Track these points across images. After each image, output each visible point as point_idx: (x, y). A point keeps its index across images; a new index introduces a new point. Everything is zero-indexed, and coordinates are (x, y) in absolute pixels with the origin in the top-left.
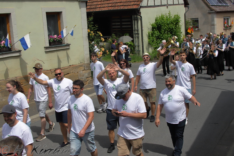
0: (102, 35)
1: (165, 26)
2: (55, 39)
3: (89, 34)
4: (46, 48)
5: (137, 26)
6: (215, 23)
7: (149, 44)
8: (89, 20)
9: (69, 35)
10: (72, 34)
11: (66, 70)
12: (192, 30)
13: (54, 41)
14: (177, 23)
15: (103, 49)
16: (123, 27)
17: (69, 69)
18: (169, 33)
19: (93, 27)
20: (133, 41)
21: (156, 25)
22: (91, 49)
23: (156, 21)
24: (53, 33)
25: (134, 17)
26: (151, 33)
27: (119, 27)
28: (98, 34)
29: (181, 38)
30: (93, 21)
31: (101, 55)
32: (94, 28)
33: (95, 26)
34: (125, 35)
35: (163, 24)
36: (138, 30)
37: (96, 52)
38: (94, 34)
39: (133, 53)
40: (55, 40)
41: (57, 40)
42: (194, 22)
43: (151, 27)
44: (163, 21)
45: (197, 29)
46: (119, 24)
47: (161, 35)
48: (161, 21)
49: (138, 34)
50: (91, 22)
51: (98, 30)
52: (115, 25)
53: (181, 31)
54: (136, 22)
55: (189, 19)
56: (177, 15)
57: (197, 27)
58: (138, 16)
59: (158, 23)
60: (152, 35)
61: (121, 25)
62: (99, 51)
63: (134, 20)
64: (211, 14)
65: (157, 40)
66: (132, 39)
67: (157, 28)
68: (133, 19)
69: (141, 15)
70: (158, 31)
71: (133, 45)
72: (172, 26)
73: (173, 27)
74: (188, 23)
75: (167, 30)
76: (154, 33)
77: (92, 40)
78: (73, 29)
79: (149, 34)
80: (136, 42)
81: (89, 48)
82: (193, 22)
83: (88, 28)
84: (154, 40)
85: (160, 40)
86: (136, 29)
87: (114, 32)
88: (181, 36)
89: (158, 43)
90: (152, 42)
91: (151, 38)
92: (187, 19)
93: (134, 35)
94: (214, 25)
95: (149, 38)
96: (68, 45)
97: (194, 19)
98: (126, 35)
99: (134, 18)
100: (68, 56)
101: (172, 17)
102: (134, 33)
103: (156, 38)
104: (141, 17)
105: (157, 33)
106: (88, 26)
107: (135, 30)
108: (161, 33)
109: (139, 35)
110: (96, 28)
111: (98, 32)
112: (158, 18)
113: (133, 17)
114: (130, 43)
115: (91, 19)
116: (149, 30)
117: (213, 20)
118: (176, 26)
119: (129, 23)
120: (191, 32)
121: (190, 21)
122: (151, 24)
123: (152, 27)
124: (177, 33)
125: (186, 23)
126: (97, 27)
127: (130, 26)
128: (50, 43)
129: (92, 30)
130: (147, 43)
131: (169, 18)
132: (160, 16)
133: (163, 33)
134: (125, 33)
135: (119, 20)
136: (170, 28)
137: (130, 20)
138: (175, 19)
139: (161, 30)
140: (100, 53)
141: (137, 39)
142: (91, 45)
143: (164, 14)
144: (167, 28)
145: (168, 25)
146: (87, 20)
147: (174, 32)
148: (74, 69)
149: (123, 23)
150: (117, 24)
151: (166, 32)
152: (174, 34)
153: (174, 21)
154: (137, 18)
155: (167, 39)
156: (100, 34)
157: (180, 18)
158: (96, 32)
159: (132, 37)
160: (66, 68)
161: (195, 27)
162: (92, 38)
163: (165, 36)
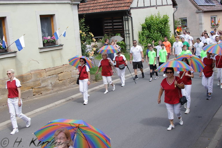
0: (93, 36)
1: (155, 25)
2: (49, 40)
3: (81, 35)
4: (41, 49)
5: (127, 26)
6: (203, 22)
7: (140, 42)
8: (80, 22)
9: (62, 35)
10: (64, 35)
11: (59, 69)
12: (181, 29)
13: (48, 42)
14: (166, 22)
15: (95, 49)
16: (115, 27)
17: (62, 68)
18: (158, 32)
19: (84, 28)
20: (124, 40)
21: (146, 25)
22: (83, 49)
23: (146, 21)
24: (47, 34)
25: (125, 17)
27: (111, 27)
28: (90, 34)
29: (170, 37)
30: (85, 22)
32: (86, 30)
33: (87, 28)
35: (152, 24)
36: (129, 30)
37: (88, 52)
38: (85, 35)
40: (49, 41)
41: (51, 41)
42: (183, 21)
43: (141, 26)
44: (152, 21)
45: (185, 28)
46: (111, 24)
47: (151, 34)
48: (150, 21)
49: (129, 34)
50: (82, 23)
51: (89, 31)
52: (107, 26)
53: (170, 30)
54: (127, 22)
55: (177, 19)
56: (166, 15)
57: (186, 26)
58: (128, 17)
59: (148, 23)
60: (142, 34)
61: (113, 26)
62: (91, 51)
63: (125, 21)
64: (199, 13)
65: (147, 39)
67: (147, 27)
68: (124, 20)
69: (131, 16)
70: (148, 31)
71: (124, 44)
72: (161, 25)
73: (162, 27)
74: (176, 22)
75: (157, 30)
76: (144, 32)
77: (84, 41)
78: (65, 31)
79: (139, 33)
80: (127, 42)
81: (82, 48)
82: (181, 21)
83: (80, 29)
84: (144, 40)
85: (150, 39)
87: (106, 33)
88: (170, 35)
89: (148, 42)
90: (143, 41)
91: (142, 37)
92: (176, 19)
93: (125, 35)
94: (202, 24)
96: (62, 45)
97: (182, 19)
98: (117, 35)
99: (125, 19)
100: (61, 56)
101: (161, 17)
102: (125, 33)
103: (146, 37)
104: (131, 18)
106: (80, 27)
107: (126, 30)
109: (130, 35)
110: (88, 29)
111: (89, 33)
112: (147, 18)
113: (124, 18)
114: (121, 43)
115: (83, 20)
116: (139, 30)
117: (201, 20)
118: (165, 25)
119: (121, 24)
120: (180, 31)
121: (179, 20)
122: (142, 24)
124: (167, 33)
125: (175, 23)
126: (88, 28)
127: (121, 27)
128: (44, 44)
129: (84, 31)
131: (158, 18)
132: (150, 16)
133: (153, 33)
134: (116, 33)
135: (111, 21)
136: (159, 27)
137: (121, 20)
138: (164, 19)
139: (151, 30)
140: (91, 52)
141: (128, 38)
142: (84, 45)
143: (153, 14)
144: (157, 27)
145: (158, 25)
146: (79, 21)
147: (163, 32)
148: (68, 68)
149: (114, 24)
150: (109, 24)
151: (155, 32)
152: (163, 33)
153: (163, 21)
154: (128, 19)
155: (157, 38)
156: (92, 34)
157: (169, 18)
158: (88, 33)
159: (123, 37)
160: (59, 67)
161: (184, 26)
162: (84, 38)
163: (155, 35)
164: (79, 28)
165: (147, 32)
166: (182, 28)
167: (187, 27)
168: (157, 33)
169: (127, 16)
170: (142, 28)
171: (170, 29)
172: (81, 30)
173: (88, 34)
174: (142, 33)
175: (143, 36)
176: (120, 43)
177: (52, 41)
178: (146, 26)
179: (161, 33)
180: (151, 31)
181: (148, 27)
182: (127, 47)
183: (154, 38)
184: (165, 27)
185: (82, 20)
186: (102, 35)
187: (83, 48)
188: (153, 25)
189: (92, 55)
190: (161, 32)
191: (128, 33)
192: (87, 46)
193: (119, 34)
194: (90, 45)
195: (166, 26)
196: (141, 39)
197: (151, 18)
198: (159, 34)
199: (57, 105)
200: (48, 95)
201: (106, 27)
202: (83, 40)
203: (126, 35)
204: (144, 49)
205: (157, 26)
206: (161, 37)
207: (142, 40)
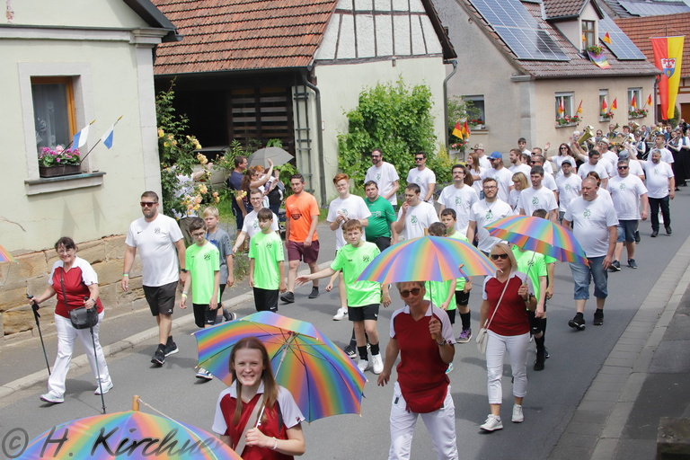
0: (199, 146)
1: (388, 117)
2: (60, 156)
3: (161, 142)
4: (31, 184)
5: (304, 116)
6: (532, 110)
7: (341, 168)
8: (160, 101)
9: (102, 144)
10: (109, 143)
11: (90, 250)
12: (466, 130)
13: (54, 163)
14: (423, 109)
15: (204, 188)
16: (264, 119)
17: (99, 247)
18: (399, 138)
19: (173, 120)
20: (293, 162)
21: (360, 114)
22: (167, 186)
23: (362, 104)
24: (52, 138)
25: (296, 91)
26: (345, 140)
27: (253, 119)
28: (189, 142)
29: (435, 152)
30: (174, 103)
31: (199, 206)
32: (177, 126)
33: (180, 120)
34: (269, 144)
35: (381, 113)
36: (308, 131)
37: (183, 196)
38: (175, 142)
40: (59, 160)
41: (64, 160)
42: (472, 106)
43: (347, 119)
44: (380, 104)
45: (479, 127)
46: (253, 110)
47: (377, 145)
48: (375, 103)
49: (308, 141)
50: (166, 106)
51: (187, 132)
52: (241, 115)
53: (435, 133)
54: (302, 105)
55: (456, 99)
56: (423, 87)
57: (481, 121)
58: (308, 88)
59: (368, 110)
60: (350, 142)
61: (259, 115)
62: (192, 195)
63: (297, 100)
64: (521, 84)
65: (363, 160)
66: (292, 157)
67: (364, 123)
68: (294, 97)
69: (317, 86)
70: (367, 134)
72: (407, 118)
73: (411, 122)
74: (453, 109)
75: (394, 130)
76: (354, 138)
77: (172, 162)
78: (112, 128)
79: (340, 140)
80: (301, 166)
81: (163, 184)
82: (468, 107)
83: (159, 124)
84: (354, 160)
86: (303, 126)
87: (238, 136)
88: (434, 148)
90: (351, 164)
91: (347, 153)
92: (451, 99)
93: (297, 144)
94: (529, 116)
95: (341, 155)
96: (100, 176)
97: (469, 99)
98: (272, 146)
99: (297, 94)
100: (97, 208)
101: (407, 92)
102: (296, 138)
103: (362, 152)
104: (317, 91)
105: (362, 140)
106: (158, 119)
107: (299, 131)
108: (377, 140)
109: (311, 144)
110: (184, 124)
111: (188, 137)
112: (366, 95)
113: (293, 92)
114: (284, 169)
115: (169, 97)
116: (341, 131)
117: (526, 102)
118: (420, 117)
119: (283, 109)
120: (463, 136)
121: (460, 103)
122: (348, 112)
123: (350, 121)
124: (423, 140)
125: (448, 110)
126: (185, 121)
127: (284, 119)
128: (43, 170)
129: (170, 132)
130: (335, 169)
131: (398, 94)
132: (374, 88)
133: (381, 139)
134: (269, 138)
135: (252, 101)
136: (401, 123)
137: (284, 99)
138: (416, 97)
139: (375, 130)
140: (193, 198)
141: (305, 156)
142: (169, 176)
143: (383, 82)
144: (394, 123)
145: (397, 115)
146: (156, 100)
147: (414, 136)
148: (118, 248)
149: (264, 110)
150: (246, 110)
151: (390, 137)
152: (413, 142)
153: (412, 103)
154: (306, 94)
155: (394, 157)
156: (195, 141)
157: (430, 95)
158: (183, 137)
159: (292, 151)
160: (91, 243)
161: (474, 121)
162: (171, 154)
163: (387, 148)
164: (155, 122)
165: (363, 137)
166: (469, 128)
167: (483, 123)
168: (396, 142)
169: (305, 85)
170: (348, 124)
171: (433, 130)
172: (162, 127)
173: (185, 140)
174: (348, 141)
175: (353, 148)
177: (69, 161)
178: (362, 120)
179: (408, 141)
180: (377, 135)
181: (367, 122)
184: (420, 121)
185: (164, 97)
186: (225, 142)
187: (167, 184)
188: (383, 115)
189: (195, 208)
190: (406, 138)
191: (306, 138)
192: (182, 178)
193: (278, 142)
194: (190, 177)
195: (423, 119)
196: (346, 157)
197: (376, 93)
198: (402, 145)
199: (81, 367)
200: (51, 332)
201: (236, 120)
202: (167, 161)
203: (300, 146)
205: (395, 119)
206: (407, 153)
207: (349, 162)
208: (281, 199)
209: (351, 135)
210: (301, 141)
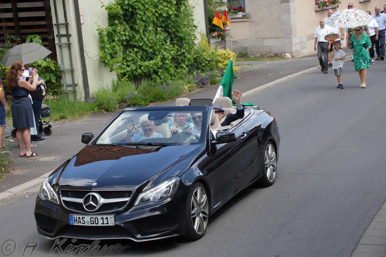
1: (147, 9)
5: (62, 11)
7: (103, 62)
12: (227, 18)
16: (22, 14)
18: (159, 29)
20: (53, 56)
21: (119, 7)
26: (105, 33)
27: (10, 15)
29: (196, 42)
34: (28, 39)
35: (140, 5)
36: (67, 25)
39: (55, 93)
43: (106, 12)
45: (240, 14)
46: (9, 6)
47: (137, 37)
49: (68, 36)
53: (195, 23)
57: (241, 9)
60: (110, 36)
61: (15, 10)
65: (124, 52)
66: (51, 52)
67: (124, 15)
70: (127, 27)
71: (54, 69)
72: (166, 9)
73: (171, 12)
75: (154, 22)
76: (114, 31)
79: (100, 34)
80: (62, 61)
84: (116, 53)
85: (136, 50)
86: (62, 20)
88: (195, 38)
89: (128, 61)
90: (112, 57)
91: (108, 46)
93: (56, 39)
94: (288, 1)
95: (102, 48)
98: (31, 41)
102: (56, 33)
103: (123, 44)
105: (123, 33)
107: (58, 25)
108: (137, 32)
109: (71, 39)
114: (44, 64)
116: (100, 24)
118: (179, 8)
119: (39, 4)
120: (224, 25)
122: (106, 5)
123: (109, 14)
124: (184, 30)
127: (42, 14)
130: (97, 62)
133: (141, 31)
134: (27, 34)
136: (161, 14)
139: (135, 23)
141: (65, 51)
144: (154, 15)
145: (156, 6)
147: (174, 27)
149: (20, 5)
150: (2, 6)
151: (150, 28)
152: (174, 33)
155: (155, 48)
159: (51, 46)
161: (235, 9)
163: (148, 39)
165: (123, 30)
166: (230, 16)
167: (244, 11)
168: (156, 33)
170: (107, 17)
171: (193, 20)
174: (108, 34)
175: (114, 41)
176: (40, 66)
178: (121, 12)
179: (168, 32)
180: (137, 27)
182: (63, 77)
183: (148, 49)
184: (179, 12)
188: (142, 7)
190: (166, 29)
191: (65, 33)
193: (37, 38)
195: (182, 9)
196: (106, 50)
198: (162, 36)
203: (60, 40)
204: (118, 83)
205: (154, 10)
206: (168, 43)
207: (111, 55)
208: (44, 94)
209: (111, 28)
210: (60, 36)
